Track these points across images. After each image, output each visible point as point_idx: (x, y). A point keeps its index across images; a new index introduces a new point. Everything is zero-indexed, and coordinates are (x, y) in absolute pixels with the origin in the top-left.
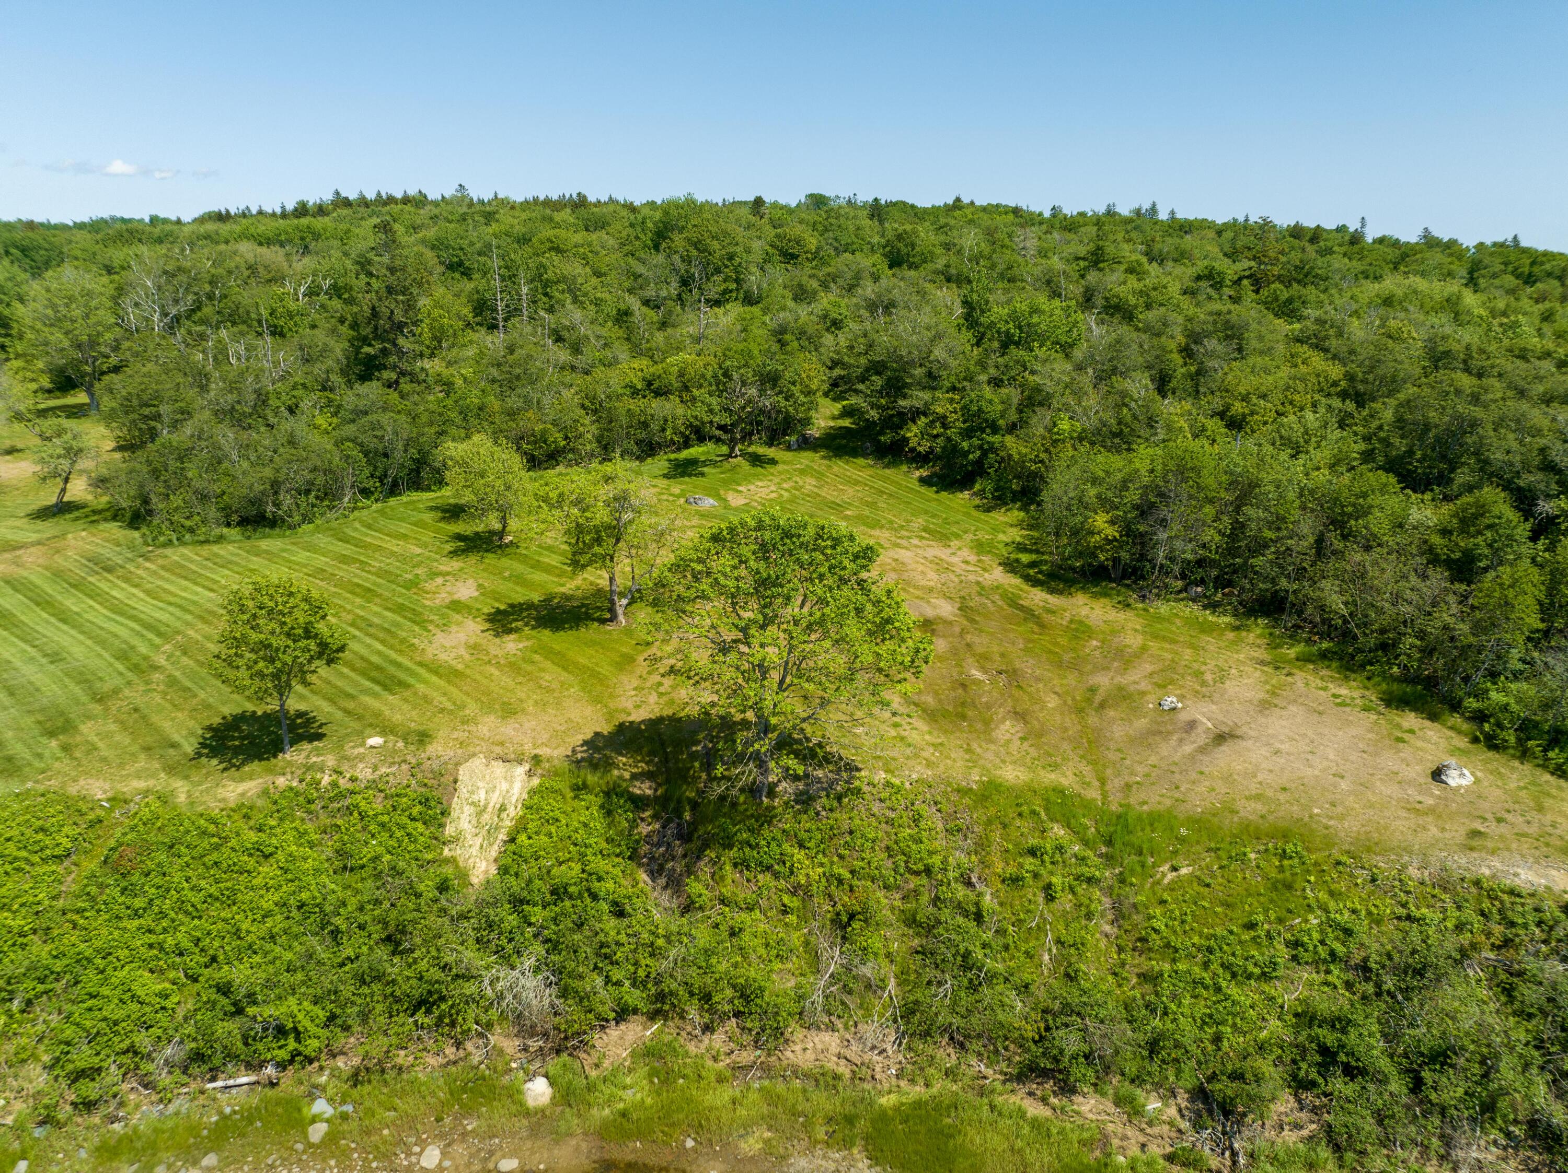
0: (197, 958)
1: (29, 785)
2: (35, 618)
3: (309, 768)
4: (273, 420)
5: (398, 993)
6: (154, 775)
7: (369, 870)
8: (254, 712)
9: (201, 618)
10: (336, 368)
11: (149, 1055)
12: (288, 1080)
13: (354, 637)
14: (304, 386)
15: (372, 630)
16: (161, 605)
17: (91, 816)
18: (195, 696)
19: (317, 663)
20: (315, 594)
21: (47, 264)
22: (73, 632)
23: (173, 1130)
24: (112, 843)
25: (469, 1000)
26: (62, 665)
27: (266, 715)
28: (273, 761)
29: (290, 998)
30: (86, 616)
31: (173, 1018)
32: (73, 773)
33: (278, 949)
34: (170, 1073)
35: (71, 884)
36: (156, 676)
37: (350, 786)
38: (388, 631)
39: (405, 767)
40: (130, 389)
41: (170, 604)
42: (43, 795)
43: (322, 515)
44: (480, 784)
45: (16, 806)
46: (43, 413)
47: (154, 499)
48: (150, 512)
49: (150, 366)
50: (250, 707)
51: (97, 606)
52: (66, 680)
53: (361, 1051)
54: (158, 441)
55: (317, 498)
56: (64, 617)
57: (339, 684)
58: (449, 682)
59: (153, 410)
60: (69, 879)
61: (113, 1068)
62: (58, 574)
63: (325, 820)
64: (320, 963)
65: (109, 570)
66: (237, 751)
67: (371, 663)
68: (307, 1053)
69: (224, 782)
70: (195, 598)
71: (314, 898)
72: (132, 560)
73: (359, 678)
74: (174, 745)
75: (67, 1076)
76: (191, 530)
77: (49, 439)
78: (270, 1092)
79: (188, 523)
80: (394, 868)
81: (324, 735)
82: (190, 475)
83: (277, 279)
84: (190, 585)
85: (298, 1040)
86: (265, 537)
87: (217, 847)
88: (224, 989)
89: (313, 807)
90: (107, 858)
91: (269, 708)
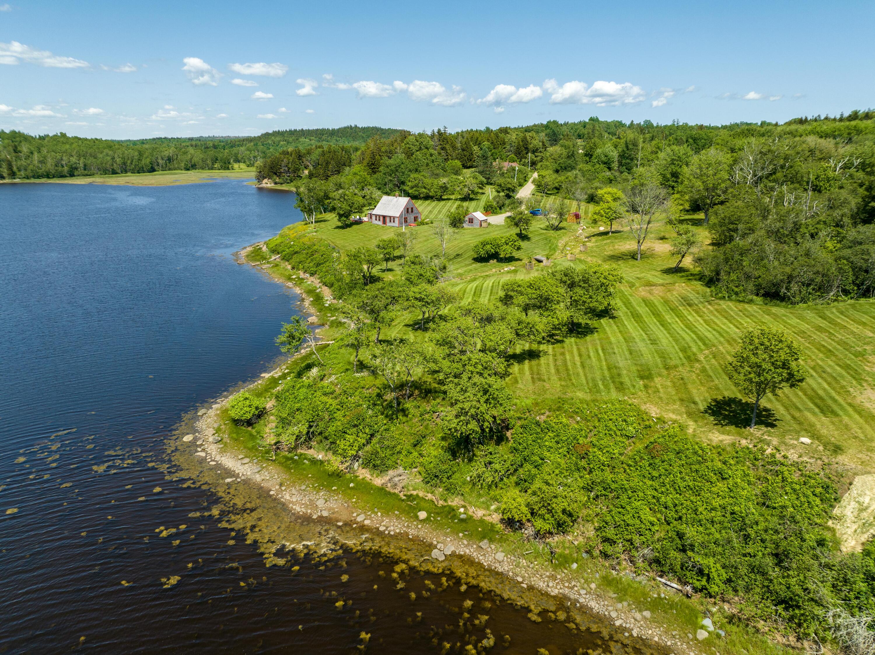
0: (672, 513)
1: (626, 398)
2: (651, 321)
3: (761, 441)
4: (799, 240)
5: (771, 588)
6: (681, 414)
7: (777, 512)
8: (741, 400)
9: (728, 341)
10: (849, 213)
11: (637, 548)
12: (696, 598)
13: (812, 376)
14: (825, 223)
15: (824, 375)
16: (710, 329)
17: (647, 423)
18: (713, 381)
19: (784, 384)
20: (795, 345)
21: (703, 147)
22: (665, 332)
23: (636, 589)
24: (652, 440)
25: (815, 617)
26: (655, 346)
27: (747, 404)
28: (743, 430)
29: (711, 558)
30: (673, 325)
31: (653, 537)
32: (646, 400)
33: (713, 530)
34: (643, 561)
35: (629, 451)
36: (697, 365)
37: (782, 460)
38: (835, 379)
39: (819, 462)
40: (726, 214)
41: (714, 330)
42: (630, 405)
43: (814, 300)
44: (868, 492)
45: (618, 406)
46: (681, 222)
47: (722, 273)
48: (718, 280)
49: (739, 203)
50: (739, 396)
51: (679, 322)
52: (655, 354)
53: (739, 606)
54: (733, 243)
55: (813, 289)
56: (663, 324)
57: (794, 400)
58: (866, 422)
59: (735, 226)
60: (629, 449)
61: (620, 545)
62: (666, 302)
63: (761, 472)
64: (733, 548)
65: (690, 305)
66: (725, 417)
67: (818, 394)
68: (710, 591)
69: (714, 431)
70: (728, 330)
71: (741, 512)
72: (702, 303)
73: (807, 400)
74: (695, 403)
75: (602, 537)
76: (737, 294)
77: (681, 235)
78: (685, 600)
79: (736, 289)
80: (793, 517)
81: (776, 426)
82: (744, 264)
83: (826, 158)
84: (728, 323)
85: (708, 581)
86: (776, 305)
87: (699, 463)
88: (681, 536)
89: (757, 463)
90: (648, 446)
91: (749, 400)
